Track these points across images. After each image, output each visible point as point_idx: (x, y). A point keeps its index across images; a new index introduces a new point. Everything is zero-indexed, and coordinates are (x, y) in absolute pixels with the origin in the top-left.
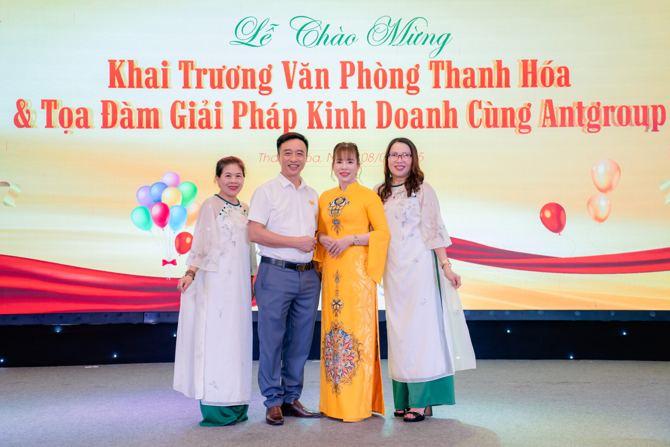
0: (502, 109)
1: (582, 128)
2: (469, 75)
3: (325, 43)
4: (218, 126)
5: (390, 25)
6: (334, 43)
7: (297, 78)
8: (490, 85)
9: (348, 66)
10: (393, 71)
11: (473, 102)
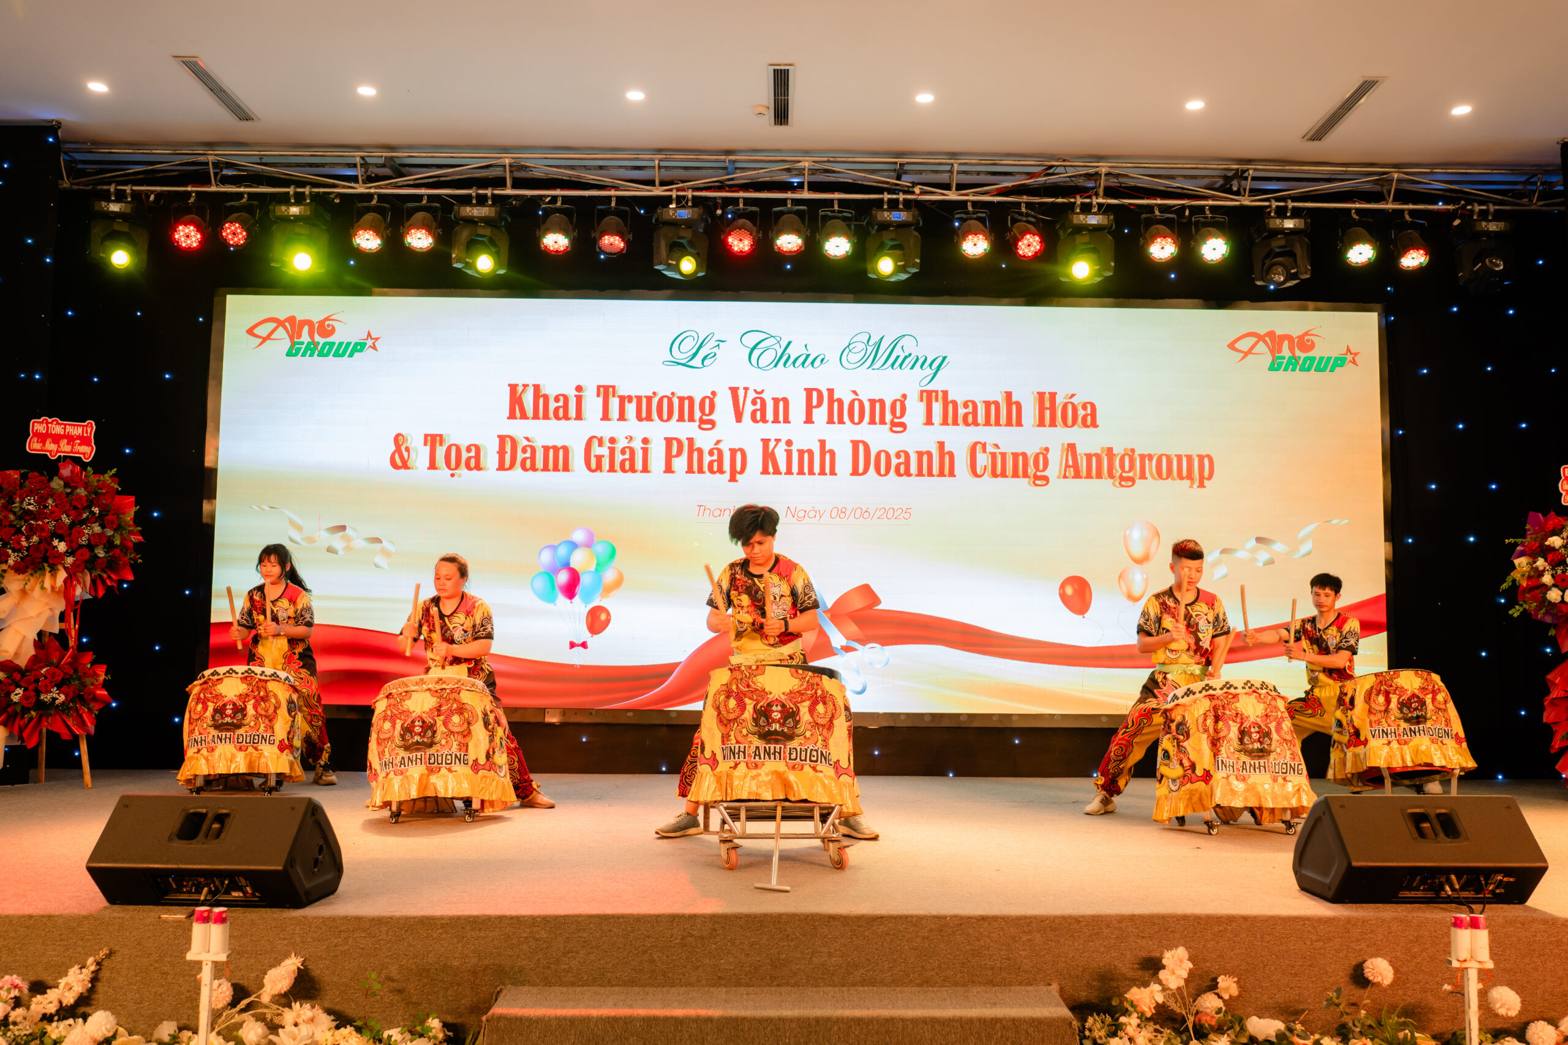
0: (1012, 453)
1: (1112, 480)
2: (970, 409)
3: (785, 365)
4: (645, 469)
5: (870, 343)
6: (797, 365)
7: (749, 408)
8: (998, 424)
9: (815, 394)
10: (873, 402)
11: (976, 444)
